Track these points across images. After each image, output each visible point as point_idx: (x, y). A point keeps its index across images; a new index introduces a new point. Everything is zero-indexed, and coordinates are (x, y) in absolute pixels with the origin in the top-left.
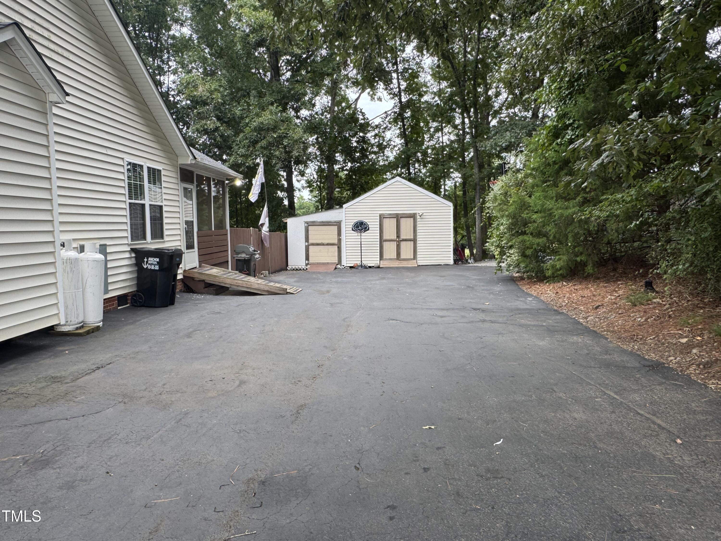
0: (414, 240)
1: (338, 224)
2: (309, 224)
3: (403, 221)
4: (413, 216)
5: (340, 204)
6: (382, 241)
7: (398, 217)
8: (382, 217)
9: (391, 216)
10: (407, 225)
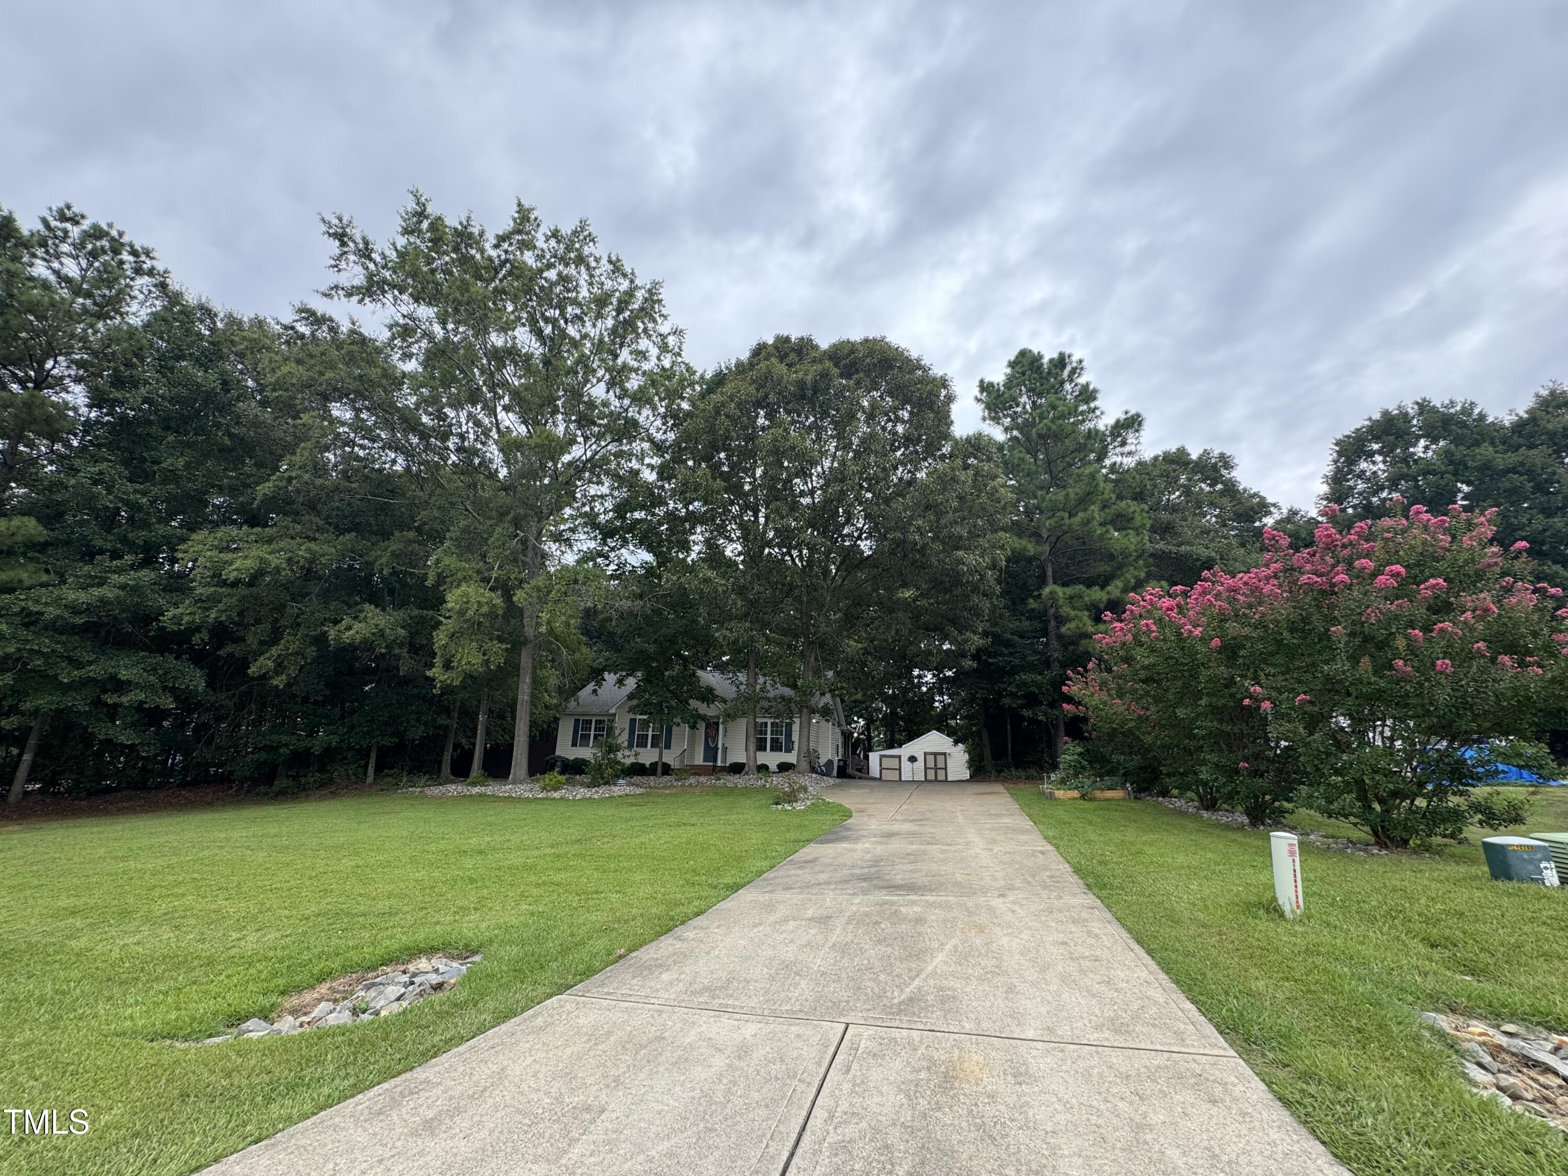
0: (946, 769)
1: (899, 757)
2: (882, 757)
3: (939, 757)
4: (945, 754)
5: (900, 746)
6: (926, 768)
7: (935, 754)
8: (925, 754)
9: (931, 754)
10: (940, 759)
